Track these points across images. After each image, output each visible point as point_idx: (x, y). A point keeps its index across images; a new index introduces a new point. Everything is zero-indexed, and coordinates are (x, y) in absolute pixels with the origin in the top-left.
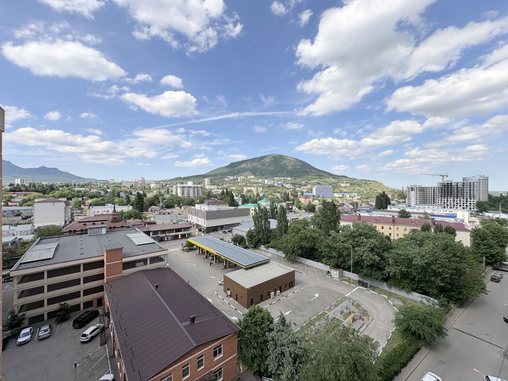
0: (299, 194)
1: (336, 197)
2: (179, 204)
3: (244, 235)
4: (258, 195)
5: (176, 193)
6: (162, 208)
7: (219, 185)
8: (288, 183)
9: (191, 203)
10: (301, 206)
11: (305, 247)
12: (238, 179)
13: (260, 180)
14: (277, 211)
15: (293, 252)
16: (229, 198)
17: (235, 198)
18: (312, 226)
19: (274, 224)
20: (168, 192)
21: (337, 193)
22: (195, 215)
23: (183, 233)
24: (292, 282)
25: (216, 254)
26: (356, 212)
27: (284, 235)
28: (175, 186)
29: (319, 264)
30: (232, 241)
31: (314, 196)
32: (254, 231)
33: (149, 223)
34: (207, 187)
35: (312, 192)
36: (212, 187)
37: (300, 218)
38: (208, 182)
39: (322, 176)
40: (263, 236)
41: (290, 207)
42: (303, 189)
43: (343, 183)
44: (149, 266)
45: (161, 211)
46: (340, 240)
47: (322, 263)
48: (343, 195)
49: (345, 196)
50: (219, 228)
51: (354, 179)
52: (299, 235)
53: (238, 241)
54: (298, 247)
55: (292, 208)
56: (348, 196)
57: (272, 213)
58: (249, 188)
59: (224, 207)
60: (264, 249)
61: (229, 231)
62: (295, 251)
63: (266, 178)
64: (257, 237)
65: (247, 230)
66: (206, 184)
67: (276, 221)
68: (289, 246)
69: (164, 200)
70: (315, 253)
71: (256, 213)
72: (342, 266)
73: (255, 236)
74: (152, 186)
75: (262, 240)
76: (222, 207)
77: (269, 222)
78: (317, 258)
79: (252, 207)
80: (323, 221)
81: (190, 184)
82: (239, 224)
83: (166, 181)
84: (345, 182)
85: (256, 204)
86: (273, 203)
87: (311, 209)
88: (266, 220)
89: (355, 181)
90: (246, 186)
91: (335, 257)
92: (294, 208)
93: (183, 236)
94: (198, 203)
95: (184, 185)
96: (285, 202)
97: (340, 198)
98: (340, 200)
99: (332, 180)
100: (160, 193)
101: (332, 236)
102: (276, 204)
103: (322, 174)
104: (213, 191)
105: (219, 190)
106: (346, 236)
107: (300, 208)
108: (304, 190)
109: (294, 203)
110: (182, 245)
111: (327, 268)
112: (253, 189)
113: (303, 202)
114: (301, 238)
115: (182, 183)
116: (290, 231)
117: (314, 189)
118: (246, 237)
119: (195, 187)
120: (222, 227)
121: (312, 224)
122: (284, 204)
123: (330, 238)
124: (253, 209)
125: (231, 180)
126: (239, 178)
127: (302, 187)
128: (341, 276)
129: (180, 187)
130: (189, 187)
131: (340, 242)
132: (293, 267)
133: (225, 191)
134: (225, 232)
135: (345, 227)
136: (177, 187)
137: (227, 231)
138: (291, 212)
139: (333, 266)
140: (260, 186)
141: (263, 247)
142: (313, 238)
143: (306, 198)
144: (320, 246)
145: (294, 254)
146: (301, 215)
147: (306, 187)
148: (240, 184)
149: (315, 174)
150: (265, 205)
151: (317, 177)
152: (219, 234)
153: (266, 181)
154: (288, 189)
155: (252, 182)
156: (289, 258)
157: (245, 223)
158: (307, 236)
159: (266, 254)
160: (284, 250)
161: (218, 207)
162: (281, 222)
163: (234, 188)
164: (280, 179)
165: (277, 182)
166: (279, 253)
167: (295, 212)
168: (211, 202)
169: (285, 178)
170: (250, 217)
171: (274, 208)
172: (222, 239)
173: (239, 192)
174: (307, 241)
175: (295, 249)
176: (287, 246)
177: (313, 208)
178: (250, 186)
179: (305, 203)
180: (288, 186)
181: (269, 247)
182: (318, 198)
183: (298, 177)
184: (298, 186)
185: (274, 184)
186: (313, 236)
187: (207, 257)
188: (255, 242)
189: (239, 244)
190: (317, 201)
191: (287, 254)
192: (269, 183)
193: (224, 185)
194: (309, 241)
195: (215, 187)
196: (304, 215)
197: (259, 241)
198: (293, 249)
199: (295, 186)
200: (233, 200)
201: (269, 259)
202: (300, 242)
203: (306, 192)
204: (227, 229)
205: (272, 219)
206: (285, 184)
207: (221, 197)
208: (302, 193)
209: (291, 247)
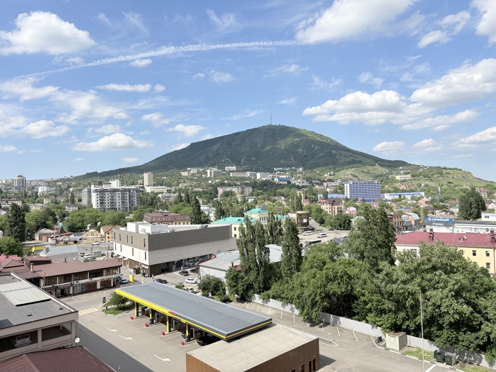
0: (320, 196)
1: (387, 200)
2: (96, 223)
3: (221, 276)
4: (245, 201)
5: (90, 201)
6: (62, 231)
7: (170, 186)
8: (299, 178)
9: (120, 221)
10: (324, 218)
11: (334, 294)
12: (206, 173)
13: (248, 174)
14: (281, 230)
15: (314, 304)
16: (191, 208)
17: (203, 208)
18: (347, 255)
19: (276, 254)
20: (73, 201)
21: (389, 192)
22: (127, 243)
23: (105, 278)
24: (314, 360)
25: (170, 315)
26: (425, 226)
27: (297, 273)
28: (86, 190)
29: (363, 323)
30: (200, 288)
31: (347, 200)
32: (240, 269)
33: (36, 263)
34: (148, 190)
35: (343, 193)
36: (157, 189)
37: (324, 240)
38: (149, 180)
39: (360, 162)
40: (257, 278)
41: (305, 221)
42: (327, 187)
43: (399, 174)
44: (41, 345)
45: (60, 238)
46: (398, 279)
47: (367, 322)
48: (400, 196)
49: (404, 198)
50: (174, 266)
51: (418, 167)
52: (324, 271)
53: (212, 288)
54: (323, 295)
55: (307, 224)
56: (409, 197)
57: (272, 234)
58: (228, 189)
59: (182, 225)
60: (260, 301)
61: (193, 271)
62: (317, 302)
63: (257, 170)
64: (246, 278)
65: (227, 266)
66: (146, 183)
67: (280, 248)
68: (306, 294)
69: (64, 216)
70: (354, 305)
71: (244, 234)
72: (404, 327)
73: (243, 278)
74: (41, 190)
75: (256, 286)
76: (178, 226)
77: (267, 251)
78: (358, 313)
79: (234, 223)
80: (366, 245)
81: (115, 184)
82: (211, 255)
83: (68, 180)
84: (402, 172)
85: (242, 219)
86: (272, 214)
87: (344, 223)
88: (262, 246)
89: (421, 170)
90: (222, 185)
91: (390, 311)
92: (313, 223)
93: (106, 285)
94: (131, 221)
95: (104, 187)
96: (294, 212)
97: (395, 201)
98: (394, 205)
99: (380, 170)
100: (56, 203)
101: (384, 272)
102: (279, 216)
103: (359, 158)
104: (160, 196)
105: (172, 195)
106: (408, 272)
107: (322, 222)
108: (328, 190)
109: (310, 213)
110: (104, 301)
111: (378, 332)
112: (235, 190)
113: (328, 210)
114: (327, 277)
115: (100, 183)
116: (305, 265)
117: (347, 187)
118: (225, 280)
119: (125, 190)
120: (179, 264)
121: (346, 252)
122: (293, 216)
123: (381, 276)
124: (238, 226)
125: (193, 174)
126: (208, 171)
127: (325, 184)
128: (403, 344)
129: (96, 191)
130: (114, 191)
131: (399, 282)
132: (315, 333)
133: (183, 195)
134: (186, 274)
135: (407, 254)
136: (89, 191)
137: (188, 270)
138: (305, 230)
139: (387, 328)
140: (247, 184)
141: (257, 299)
142: (350, 277)
143: (332, 204)
144: (363, 291)
145: (316, 309)
146: (324, 236)
147: (333, 184)
148: (210, 182)
149: (347, 160)
150: (259, 218)
151: (351, 166)
152: (174, 277)
153: (259, 175)
154: (299, 188)
155: (234, 177)
156: (306, 317)
157: (222, 254)
158: (337, 273)
159: (263, 310)
160: (298, 301)
161: (170, 226)
162: (289, 249)
163: (200, 190)
164: (283, 171)
165: (278, 177)
166: (288, 308)
167: (313, 229)
168: (156, 218)
169: (293, 168)
170: (232, 243)
171: (276, 225)
172: (181, 287)
173: (211, 195)
174: (339, 283)
175: (318, 298)
176: (303, 293)
177: (347, 221)
178: (230, 185)
179: (331, 213)
180: (300, 182)
181: (269, 297)
182: (354, 204)
183: (317, 166)
184: (317, 181)
185: (273, 179)
186: (349, 272)
187: (152, 323)
188: (243, 289)
189: (213, 295)
190: (354, 209)
191: (303, 308)
192: (264, 179)
193: (180, 185)
194: (342, 284)
195: (164, 189)
196: (330, 236)
197: (250, 287)
198: (313, 299)
199: (311, 182)
200: (199, 212)
201: (271, 320)
202: (325, 286)
203: (332, 193)
204: (189, 267)
205: (273, 243)
206: (293, 179)
207: (175, 207)
208: (326, 195)
209: (310, 296)
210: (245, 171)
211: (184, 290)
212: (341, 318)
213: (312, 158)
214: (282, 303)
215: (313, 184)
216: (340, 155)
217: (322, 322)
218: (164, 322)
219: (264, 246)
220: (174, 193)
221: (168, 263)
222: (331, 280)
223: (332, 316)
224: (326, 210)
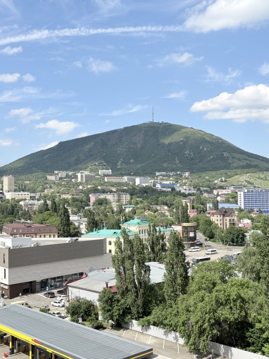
0: (209, 205)
3: (94, 298)
4: (121, 211)
7: (34, 192)
8: (185, 184)
10: (214, 231)
11: (225, 321)
12: (76, 177)
13: (125, 179)
14: (164, 245)
15: (202, 332)
16: (59, 218)
17: (73, 218)
18: (240, 275)
19: (157, 273)
25: (34, 343)
27: (182, 296)
29: (259, 355)
30: (68, 312)
31: (240, 210)
32: (115, 290)
34: (9, 196)
35: (236, 202)
36: (19, 195)
37: (214, 258)
38: (10, 184)
39: (256, 166)
40: (135, 301)
41: (192, 234)
42: (218, 195)
47: (263, 353)
52: (214, 294)
53: (82, 312)
54: (212, 321)
55: (194, 238)
57: (153, 249)
58: (102, 196)
59: (47, 238)
60: (139, 329)
61: (60, 292)
62: (205, 329)
63: (136, 175)
64: (123, 301)
65: (101, 287)
66: (6, 188)
67: (163, 266)
68: (193, 320)
70: (248, 334)
71: (120, 249)
73: (118, 301)
75: (134, 310)
76: (43, 239)
77: (148, 269)
78: (253, 343)
79: (109, 237)
80: (262, 264)
82: (81, 274)
85: (119, 231)
86: (154, 226)
87: (237, 238)
88: (141, 263)
90: (95, 191)
92: (200, 237)
96: (179, 224)
102: (162, 229)
103: (256, 162)
104: (22, 203)
105: (36, 202)
107: (211, 237)
108: (219, 199)
109: (198, 225)
112: (109, 197)
113: (219, 223)
114: (217, 301)
116: (192, 286)
117: (241, 195)
118: (97, 304)
120: (44, 284)
121: (239, 271)
122: (178, 229)
124: (113, 240)
125: (61, 178)
126: (79, 175)
127: (215, 192)
133: (49, 202)
134: (52, 295)
137: (55, 291)
138: (192, 245)
140: (124, 191)
141: (135, 325)
142: (243, 300)
143: (224, 215)
144: (259, 317)
145: (205, 338)
146: (214, 252)
147: (224, 192)
148: (81, 187)
149: (241, 164)
150: (138, 231)
151: (246, 170)
152: (38, 300)
153: (138, 181)
154: (185, 196)
155: (109, 182)
156: (193, 347)
157: (95, 272)
158: (229, 296)
159: (143, 339)
160: (183, 328)
161: (34, 239)
162: (173, 268)
163: (69, 197)
164: (166, 176)
165: (161, 182)
166: (171, 336)
167: (201, 245)
168: (18, 229)
169: (178, 172)
170: (107, 259)
171: (158, 239)
172: (46, 310)
173: (81, 204)
174: (231, 308)
175: (206, 325)
176: (189, 319)
177: (241, 236)
178: (104, 192)
179: (222, 226)
180: (186, 190)
181: (149, 324)
182: (249, 215)
183: (205, 170)
184: (206, 189)
185: (154, 185)
186: (242, 295)
187: (12, 352)
188: (119, 314)
189: (84, 320)
190: (249, 221)
191: (189, 337)
192: (144, 185)
193: (46, 191)
194: (234, 308)
195: (26, 196)
196: (220, 252)
197: (126, 311)
198: (201, 326)
199: (199, 189)
200: (68, 223)
201: (152, 350)
202: (215, 311)
203: (223, 202)
204: (56, 287)
205: (154, 260)
206: (178, 185)
207: (40, 216)
208: (216, 205)
209: (197, 323)
210: (122, 175)
211: (50, 314)
212: (233, 349)
213: (200, 162)
214: (164, 330)
215: (201, 191)
216: (233, 158)
217: (211, 353)
218: (26, 351)
219: (143, 263)
220: (38, 200)
221: (31, 283)
222: (222, 304)
223: (222, 346)
224: (216, 222)
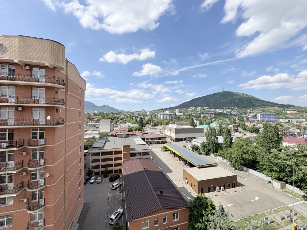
0: (245, 119)
1: (281, 122)
2: (161, 124)
3: (199, 145)
4: (211, 119)
5: (160, 117)
6: (152, 125)
7: (185, 113)
8: (235, 111)
9: (168, 124)
10: (246, 128)
11: (247, 159)
12: (197, 109)
13: (213, 110)
15: (236, 161)
16: (190, 121)
17: (195, 121)
18: (255, 144)
19: (221, 140)
20: (156, 117)
21: (282, 118)
22: (169, 131)
23: (162, 140)
24: (234, 183)
25: (180, 155)
26: (303, 135)
27: (229, 148)
28: (159, 114)
29: (261, 174)
30: (191, 148)
31: (258, 121)
32: (206, 143)
33: (144, 134)
34: (177, 114)
35: (257, 118)
36: (180, 114)
37: (245, 137)
39: (267, 105)
40: (212, 147)
41: (236, 128)
42: (249, 115)
43: (289, 110)
44: (142, 157)
45: (151, 127)
47: (263, 173)
48: (289, 121)
49: (292, 122)
50: (183, 140)
51: (302, 108)
52: (242, 149)
53: (195, 149)
54: (241, 158)
55: (238, 129)
56: (295, 121)
57: (220, 132)
58: (205, 115)
59: (187, 126)
60: (214, 156)
61: (189, 142)
62: (238, 161)
63: (217, 108)
64: (208, 147)
65: (201, 142)
66: (177, 112)
67: (223, 138)
68: (233, 157)
69: (153, 121)
70: (256, 165)
71: (208, 131)
72: (284, 180)
73: (207, 147)
74: (148, 113)
75: (212, 150)
76: (186, 126)
77: (217, 138)
78: (259, 169)
79: (205, 127)
80: (264, 141)
81: (167, 112)
82: (196, 137)
83: (155, 111)
84: (291, 110)
85: (208, 126)
86: (221, 125)
87: (256, 131)
88: (215, 136)
89: (304, 109)
90: (203, 113)
91: (276, 171)
92: (240, 129)
93: (162, 143)
94: (171, 124)
95: (164, 113)
96: (232, 125)
97: (286, 123)
98: (285, 124)
99: (277, 109)
100: (152, 117)
101: (274, 154)
104: (181, 116)
105: (185, 116)
106: (288, 155)
107: (245, 129)
108: (249, 117)
109: (239, 125)
110: (161, 147)
111: (269, 179)
112: (207, 115)
113: (248, 125)
114: (243, 152)
115: (163, 112)
116: (233, 146)
117: (259, 116)
118: (200, 147)
119: (170, 114)
120: (185, 139)
121: (255, 142)
123: (271, 155)
125: (192, 110)
126: (198, 108)
128: (283, 187)
129: (162, 114)
130: (167, 114)
131: (282, 159)
133: (188, 116)
134: (187, 143)
135: (288, 147)
136: (160, 114)
137: (188, 141)
138: (236, 132)
139: (274, 178)
140: (212, 113)
141: (212, 155)
142: (255, 153)
143: (250, 122)
144: (262, 160)
145: (238, 163)
146: (245, 135)
147: (251, 114)
148: (198, 112)
149: (260, 104)
150: (216, 126)
151: (261, 107)
152: (184, 143)
153: (217, 110)
154: (235, 115)
155: (207, 111)
156: (233, 166)
157: (200, 137)
158: (248, 151)
159: (214, 159)
160: (229, 159)
161: (182, 126)
162: (226, 139)
163: (195, 115)
164: (228, 109)
165: (226, 111)
166: (225, 161)
167: (240, 132)
168: (179, 123)
169: (233, 108)
170: (204, 134)
171: (222, 129)
172: (185, 147)
173: (198, 117)
174: (249, 155)
175: (238, 159)
176: (231, 156)
177: (257, 130)
178: (206, 114)
179: (249, 126)
180: (235, 113)
181: (217, 155)
182: (262, 123)
183: (244, 107)
184: (244, 113)
185: (223, 112)
186: (255, 151)
187: (174, 156)
188: (207, 151)
189: (196, 151)
190: (262, 125)
191: (231, 162)
192: (220, 112)
193: (188, 113)
194: (250, 155)
195: (182, 114)
196: (248, 135)
197: (209, 150)
198: (236, 159)
199: (241, 113)
200: (193, 123)
201: (216, 164)
202: (242, 155)
203: (251, 118)
204: (188, 140)
205: (221, 136)
206: (233, 112)
207: (185, 120)
208: (248, 119)
209: (235, 158)
210: (212, 109)
212: (249, 169)
213: (242, 104)
214: (222, 158)
215: (242, 114)
216: (256, 102)
217: (240, 169)
218: (178, 157)
219: (216, 136)
220: (185, 115)
221: (181, 138)
222: (245, 153)
223: (245, 167)
224: (247, 125)
